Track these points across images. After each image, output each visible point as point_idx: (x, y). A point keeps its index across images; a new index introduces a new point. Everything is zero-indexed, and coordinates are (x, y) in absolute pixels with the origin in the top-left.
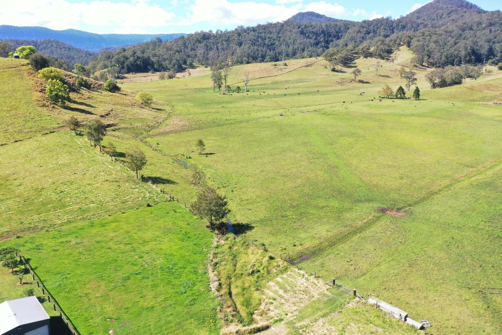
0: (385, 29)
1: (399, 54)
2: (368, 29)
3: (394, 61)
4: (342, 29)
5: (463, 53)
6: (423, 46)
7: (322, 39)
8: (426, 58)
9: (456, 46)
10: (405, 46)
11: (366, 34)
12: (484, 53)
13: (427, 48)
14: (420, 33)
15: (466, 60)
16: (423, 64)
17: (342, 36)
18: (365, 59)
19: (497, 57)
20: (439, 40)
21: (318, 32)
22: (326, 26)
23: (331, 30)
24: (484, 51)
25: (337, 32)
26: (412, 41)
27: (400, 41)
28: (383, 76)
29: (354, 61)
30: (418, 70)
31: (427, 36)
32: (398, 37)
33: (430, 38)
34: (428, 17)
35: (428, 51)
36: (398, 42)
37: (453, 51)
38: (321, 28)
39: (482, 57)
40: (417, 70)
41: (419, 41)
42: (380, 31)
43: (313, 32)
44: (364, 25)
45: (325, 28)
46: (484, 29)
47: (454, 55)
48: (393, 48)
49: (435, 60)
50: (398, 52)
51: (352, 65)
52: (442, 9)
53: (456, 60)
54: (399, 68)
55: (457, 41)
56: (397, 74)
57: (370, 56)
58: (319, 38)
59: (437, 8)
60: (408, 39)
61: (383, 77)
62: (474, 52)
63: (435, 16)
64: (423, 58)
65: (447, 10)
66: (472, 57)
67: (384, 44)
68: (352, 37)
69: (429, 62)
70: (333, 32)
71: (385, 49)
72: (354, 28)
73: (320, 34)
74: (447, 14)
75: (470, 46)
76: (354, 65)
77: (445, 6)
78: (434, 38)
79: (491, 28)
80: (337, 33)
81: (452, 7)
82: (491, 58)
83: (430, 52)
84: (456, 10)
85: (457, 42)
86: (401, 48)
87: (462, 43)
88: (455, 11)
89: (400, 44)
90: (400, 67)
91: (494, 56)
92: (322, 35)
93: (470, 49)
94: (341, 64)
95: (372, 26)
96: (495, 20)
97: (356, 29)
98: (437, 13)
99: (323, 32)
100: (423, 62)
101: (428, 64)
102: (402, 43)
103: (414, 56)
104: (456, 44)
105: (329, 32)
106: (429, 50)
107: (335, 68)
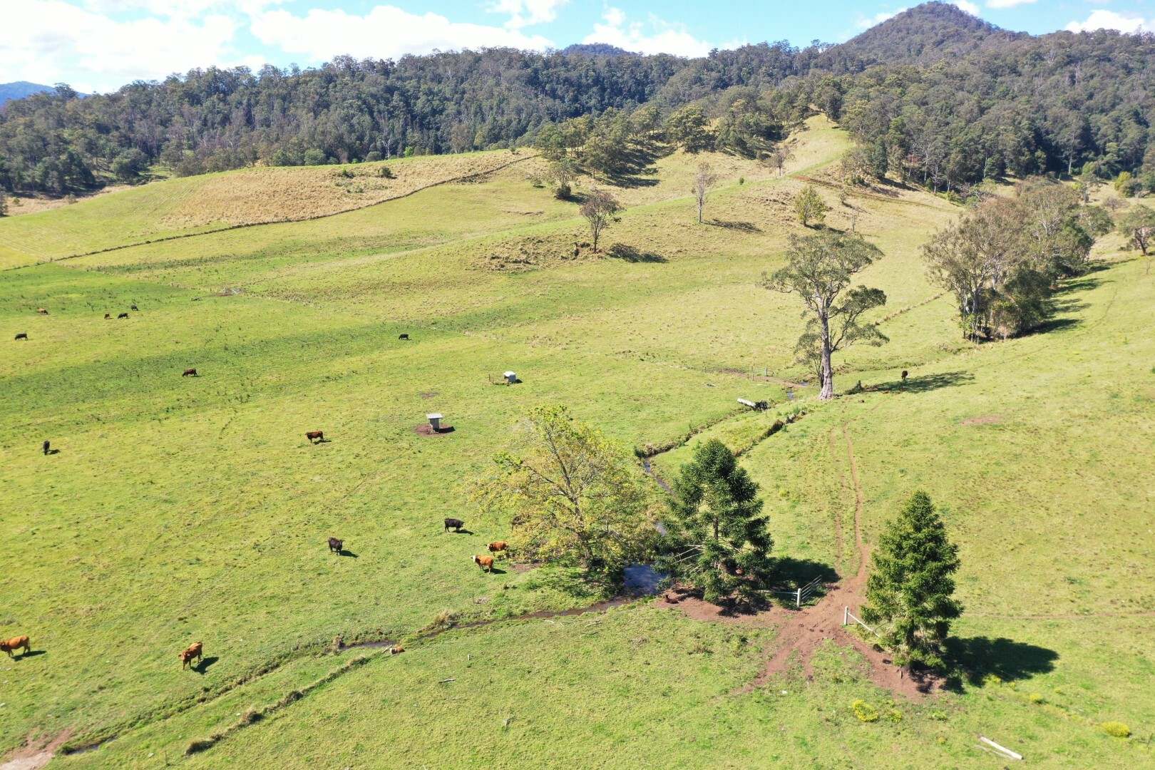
0: (771, 75)
1: (805, 140)
2: (724, 75)
3: (785, 164)
4: (654, 74)
5: (1010, 140)
6: (883, 111)
7: (593, 102)
8: (895, 153)
9: (985, 117)
10: (823, 116)
11: (718, 86)
12: (1068, 140)
13: (895, 121)
14: (870, 76)
15: (1018, 164)
16: (888, 175)
17: (652, 92)
18: (689, 155)
19: (1105, 153)
20: (930, 99)
21: (584, 81)
22: (609, 64)
23: (622, 77)
24: (1067, 136)
25: (638, 83)
26: (846, 97)
27: (809, 99)
28: (729, 226)
29: (651, 162)
30: (871, 197)
31: (891, 85)
32: (800, 87)
33: (903, 93)
34: (885, 52)
35: (900, 128)
36: (799, 102)
37: (978, 133)
38: (594, 71)
39: (1062, 153)
40: (865, 196)
41: (867, 97)
42: (756, 79)
43: (566, 80)
44: (712, 63)
45: (604, 72)
46: (1052, 72)
47: (983, 147)
48: (784, 123)
49: (927, 160)
50: (801, 136)
51: (644, 177)
52: (920, 31)
53: (989, 161)
54: (796, 188)
55: (984, 104)
56: (787, 213)
57: (705, 147)
58: (585, 97)
59: (908, 30)
60: (832, 91)
61: (727, 231)
62: (1039, 139)
63: (902, 48)
64: (885, 154)
65: (933, 35)
66: (1039, 153)
67: (758, 109)
68: (676, 94)
69: (906, 169)
70: (627, 82)
71: (757, 124)
72: (684, 72)
73: (589, 87)
74: (934, 43)
75: (1029, 119)
76: (650, 177)
77: (927, 26)
78: (914, 91)
79: (1071, 68)
80: (639, 85)
81: (945, 28)
82: (1086, 159)
83: (908, 134)
84: (957, 33)
85: (985, 106)
86: (809, 122)
87: (1000, 109)
88: (953, 36)
89: (807, 109)
90: (804, 185)
91: (1100, 151)
92: (595, 89)
93: (1029, 129)
94: (600, 174)
95: (734, 67)
96: (1080, 47)
97: (690, 73)
98: (906, 41)
99: (597, 81)
100: (885, 169)
101: (905, 178)
102: (812, 106)
103: (854, 145)
104: (982, 111)
105: (617, 83)
106: (904, 125)
107: (569, 189)
